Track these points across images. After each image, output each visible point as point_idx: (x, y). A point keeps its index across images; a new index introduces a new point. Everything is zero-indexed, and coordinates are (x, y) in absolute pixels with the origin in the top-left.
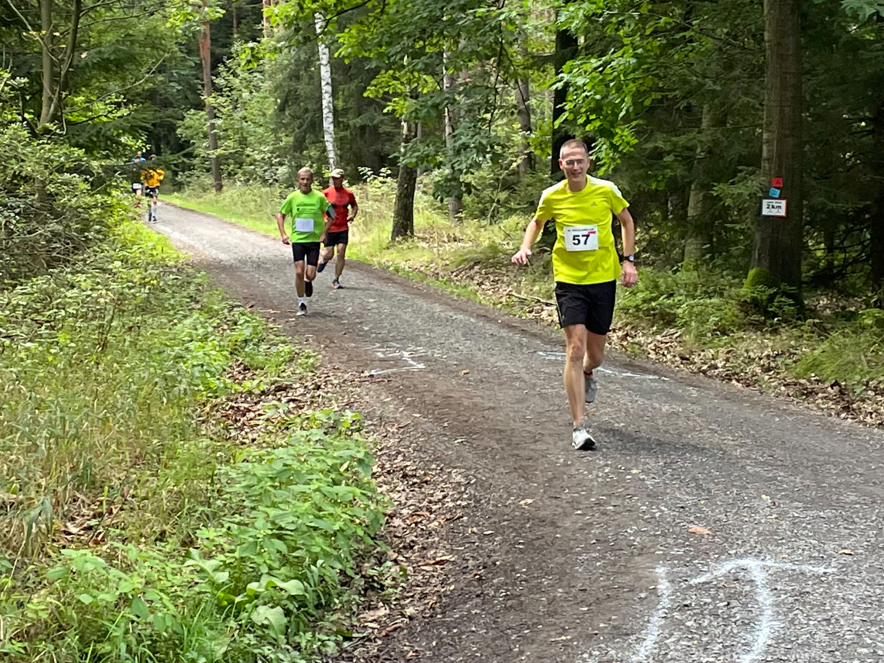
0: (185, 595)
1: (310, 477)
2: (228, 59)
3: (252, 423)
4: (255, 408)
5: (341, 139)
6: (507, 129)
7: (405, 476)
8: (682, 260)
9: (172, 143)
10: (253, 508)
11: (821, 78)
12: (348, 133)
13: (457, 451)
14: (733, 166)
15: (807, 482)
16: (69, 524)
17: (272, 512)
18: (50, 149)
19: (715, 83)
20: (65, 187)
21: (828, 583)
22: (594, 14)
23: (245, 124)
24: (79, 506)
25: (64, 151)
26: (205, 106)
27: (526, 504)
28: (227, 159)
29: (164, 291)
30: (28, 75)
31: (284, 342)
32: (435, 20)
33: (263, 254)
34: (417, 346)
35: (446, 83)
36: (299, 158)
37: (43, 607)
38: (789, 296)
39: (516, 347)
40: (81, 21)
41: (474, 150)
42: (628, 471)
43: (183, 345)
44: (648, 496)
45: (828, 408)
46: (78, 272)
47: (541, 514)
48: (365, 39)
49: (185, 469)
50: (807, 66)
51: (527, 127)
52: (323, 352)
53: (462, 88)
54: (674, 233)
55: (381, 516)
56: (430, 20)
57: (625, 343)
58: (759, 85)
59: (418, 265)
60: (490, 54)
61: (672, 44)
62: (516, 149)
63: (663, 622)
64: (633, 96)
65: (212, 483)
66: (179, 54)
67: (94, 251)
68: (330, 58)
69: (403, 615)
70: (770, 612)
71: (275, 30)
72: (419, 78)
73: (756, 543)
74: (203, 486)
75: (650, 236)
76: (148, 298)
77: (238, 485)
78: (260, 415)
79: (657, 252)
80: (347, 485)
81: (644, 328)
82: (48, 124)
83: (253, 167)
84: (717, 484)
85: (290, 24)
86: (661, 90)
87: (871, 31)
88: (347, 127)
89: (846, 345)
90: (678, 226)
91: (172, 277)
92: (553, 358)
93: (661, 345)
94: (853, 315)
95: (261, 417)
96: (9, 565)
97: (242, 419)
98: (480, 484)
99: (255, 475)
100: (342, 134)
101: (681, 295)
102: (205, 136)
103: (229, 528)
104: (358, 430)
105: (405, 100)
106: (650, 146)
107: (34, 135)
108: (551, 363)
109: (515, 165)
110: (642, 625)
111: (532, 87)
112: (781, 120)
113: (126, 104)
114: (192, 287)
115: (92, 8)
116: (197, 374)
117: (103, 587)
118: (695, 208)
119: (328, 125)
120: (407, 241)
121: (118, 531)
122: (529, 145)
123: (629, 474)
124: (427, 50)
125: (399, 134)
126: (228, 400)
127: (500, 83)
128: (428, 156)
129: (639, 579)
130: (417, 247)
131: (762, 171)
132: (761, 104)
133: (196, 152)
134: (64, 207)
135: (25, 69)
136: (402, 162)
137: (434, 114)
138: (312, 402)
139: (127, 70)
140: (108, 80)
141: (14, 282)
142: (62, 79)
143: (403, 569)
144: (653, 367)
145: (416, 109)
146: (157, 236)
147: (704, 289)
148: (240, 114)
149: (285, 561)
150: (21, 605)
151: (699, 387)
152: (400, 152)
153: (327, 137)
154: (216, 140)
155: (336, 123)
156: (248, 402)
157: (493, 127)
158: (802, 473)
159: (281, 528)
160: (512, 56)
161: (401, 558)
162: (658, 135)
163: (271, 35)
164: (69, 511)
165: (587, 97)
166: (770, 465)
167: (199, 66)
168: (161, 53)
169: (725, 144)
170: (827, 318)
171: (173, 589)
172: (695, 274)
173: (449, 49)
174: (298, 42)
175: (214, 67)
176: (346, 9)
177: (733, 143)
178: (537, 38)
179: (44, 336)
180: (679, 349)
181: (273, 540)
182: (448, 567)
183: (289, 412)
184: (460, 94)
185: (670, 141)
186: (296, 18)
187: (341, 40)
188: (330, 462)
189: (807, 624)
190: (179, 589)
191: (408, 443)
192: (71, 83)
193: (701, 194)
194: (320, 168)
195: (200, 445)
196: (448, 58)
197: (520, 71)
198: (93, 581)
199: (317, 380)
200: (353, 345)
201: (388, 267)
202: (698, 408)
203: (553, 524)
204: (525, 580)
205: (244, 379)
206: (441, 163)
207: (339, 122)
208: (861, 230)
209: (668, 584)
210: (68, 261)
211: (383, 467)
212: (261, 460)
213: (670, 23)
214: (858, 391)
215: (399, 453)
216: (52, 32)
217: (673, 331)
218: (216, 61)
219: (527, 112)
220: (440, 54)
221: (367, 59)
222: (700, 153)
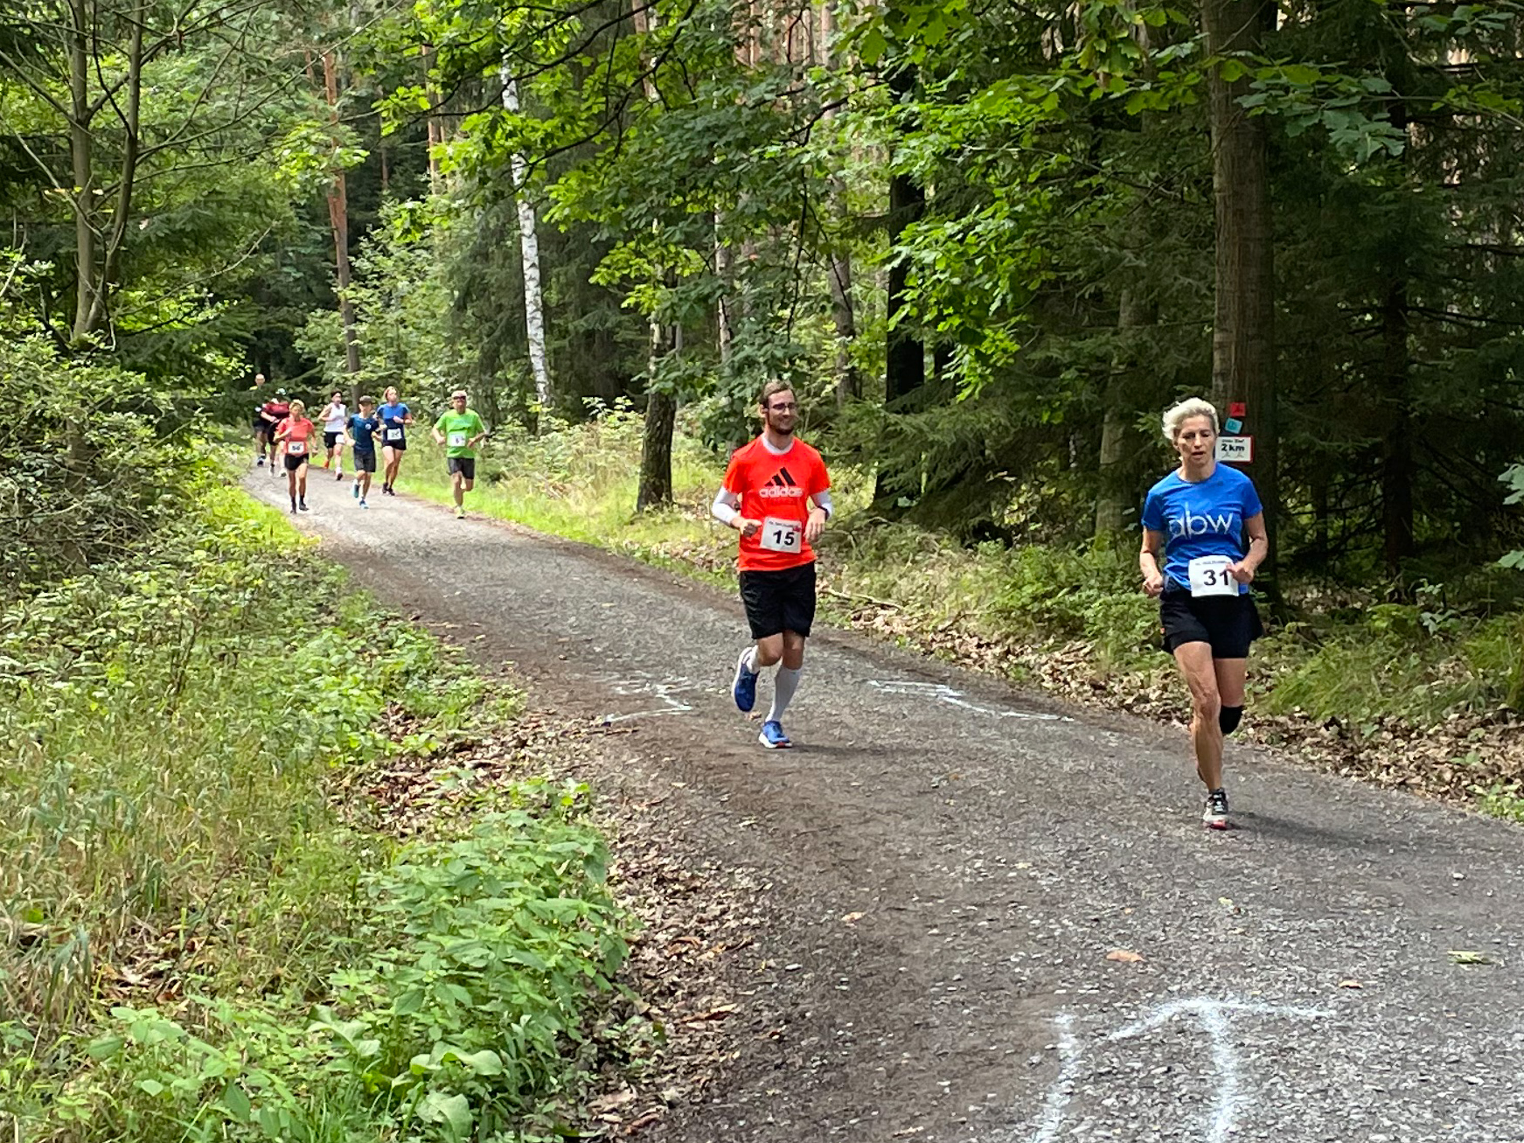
0: (312, 1078)
1: (509, 885)
2: (374, 229)
3: (419, 801)
4: (423, 779)
5: (556, 352)
6: (814, 332)
7: (661, 881)
8: (1092, 534)
9: (288, 362)
10: (420, 937)
11: (1302, 246)
12: (565, 342)
13: (743, 840)
14: (1167, 387)
15: (1289, 876)
16: (124, 969)
17: (449, 942)
18: (90, 375)
19: (1137, 256)
20: (117, 435)
21: (1324, 1034)
22: (948, 152)
23: (402, 331)
24: (142, 941)
25: (113, 376)
26: (339, 302)
27: (852, 920)
28: (375, 387)
29: (276, 596)
30: (54, 257)
31: (468, 674)
32: (701, 163)
33: (434, 534)
34: (678, 675)
35: (719, 262)
36: (490, 383)
37: (84, 1102)
39: (834, 674)
40: (138, 170)
41: (764, 368)
42: (1010, 864)
43: (307, 681)
44: (1043, 902)
45: (1320, 760)
46: (137, 569)
47: (876, 934)
48: (591, 193)
49: (312, 877)
50: (1280, 228)
51: (848, 330)
52: (531, 688)
53: (744, 270)
54: (1079, 491)
55: (624, 945)
56: (693, 164)
57: (1005, 665)
58: (1206, 258)
59: (680, 548)
60: (788, 216)
61: (1071, 197)
62: (829, 364)
63: (1068, 1100)
64: (1010, 278)
65: (354, 900)
66: (296, 221)
67: (162, 535)
68: (536, 225)
69: (659, 1101)
70: (1233, 1081)
71: (449, 182)
72: (678, 254)
73: (1211, 973)
74: (340, 905)
75: (1043, 497)
76: (249, 607)
77: (394, 902)
78: (430, 789)
79: (1053, 521)
80: (568, 896)
81: (1034, 641)
82: (86, 335)
83: (416, 399)
84: (1149, 882)
85: (472, 172)
86: (1055, 268)
87: (1378, 173)
88: (564, 334)
89: (1347, 662)
90: (1085, 481)
91: (287, 574)
92: (894, 691)
93: (1062, 667)
94: (1358, 615)
95: (432, 793)
96: (28, 1036)
97: (402, 797)
98: (780, 890)
99: (421, 884)
100: (556, 344)
101: (1091, 588)
102: (341, 351)
103: (381, 970)
104: (587, 810)
105: (655, 288)
106: (1038, 355)
107: (64, 353)
108: (889, 697)
109: (829, 388)
110: (1035, 1107)
111: (856, 265)
112: (1242, 313)
113: (213, 302)
114: (321, 589)
115: (155, 151)
116: (331, 728)
117: (179, 1067)
118: (1110, 451)
119: (535, 330)
120: (662, 511)
121: (203, 978)
122: (851, 357)
123: (1011, 870)
124: (689, 210)
125: (647, 343)
126: (379, 766)
127: (804, 260)
128: (692, 376)
129: (1030, 1034)
130: (678, 520)
131: (1213, 392)
132: (1211, 289)
133: (325, 377)
134: (114, 466)
135: (49, 249)
136: (653, 387)
137: (700, 311)
138: (513, 767)
139: (212, 247)
140: (180, 264)
141: (35, 587)
142: (108, 264)
143: (659, 1029)
144: (1049, 701)
145: (673, 304)
146: (266, 510)
147: (1126, 578)
148: (395, 315)
149: (470, 1020)
150: (47, 1099)
151: (1122, 731)
152: (648, 371)
153: (534, 350)
154: (357, 356)
155: (548, 327)
156: (411, 770)
157: (794, 331)
158: (1281, 862)
159: (465, 967)
160: (823, 218)
161: (655, 1010)
162: (1052, 339)
163: (442, 191)
164: (125, 947)
165: (939, 281)
166: (1233, 851)
167: (329, 241)
168: (267, 219)
169: (1156, 350)
170: (1318, 621)
171: (291, 1069)
172: (1112, 554)
173: (723, 207)
174: (485, 199)
175: (353, 242)
176: (560, 146)
177: (1168, 349)
178: (861, 191)
179: (84, 671)
180: (1089, 672)
181: (449, 986)
182: (731, 1022)
183: (477, 783)
184: (741, 279)
185: (1070, 348)
186: (482, 162)
187: (553, 196)
188: (541, 861)
189: (1292, 1099)
190: (301, 1068)
191: (665, 829)
192: (123, 270)
193: (1121, 430)
194: (522, 398)
195: (336, 839)
196: (722, 223)
197: (836, 242)
198: (164, 1060)
199: (520, 732)
200: (578, 675)
201: (633, 552)
202: (1119, 764)
203: (895, 950)
204: (853, 1041)
205: (404, 733)
206: (714, 386)
207: (552, 326)
208: (1368, 482)
209: (1075, 1041)
210: (122, 552)
211: (626, 867)
212: (430, 861)
213: (1067, 164)
214: (1367, 733)
215: (652, 844)
216: (91, 188)
217: (1079, 644)
218: (356, 232)
219: (847, 306)
220: (709, 216)
221: (595, 226)
222: (1117, 365)
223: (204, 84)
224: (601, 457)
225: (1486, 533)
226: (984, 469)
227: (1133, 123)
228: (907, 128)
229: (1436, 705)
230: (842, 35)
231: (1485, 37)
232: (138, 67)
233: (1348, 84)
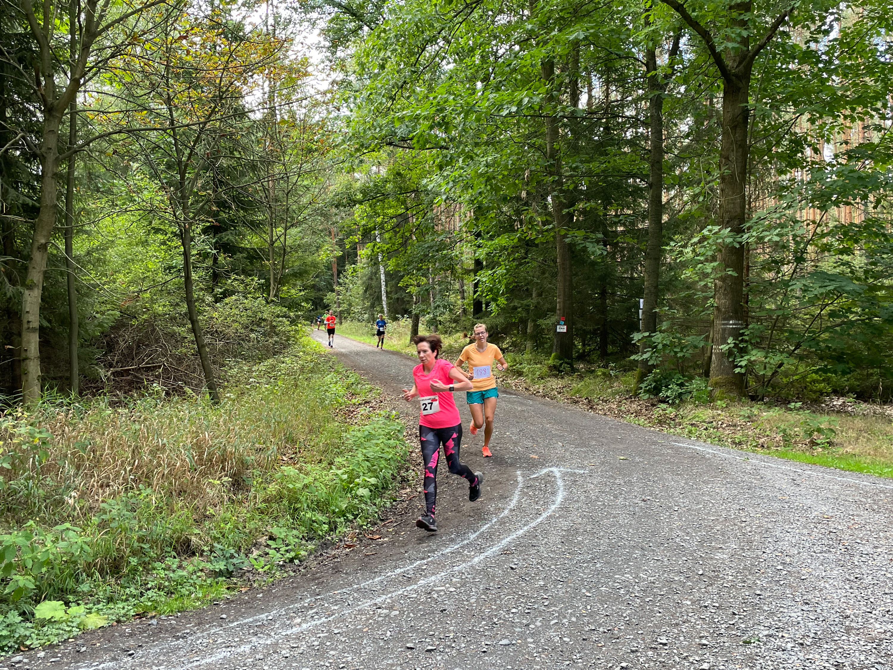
1: (379, 437)
2: (344, 272)
3: (356, 416)
4: (357, 410)
5: (389, 303)
6: (455, 298)
8: (525, 350)
9: (322, 305)
11: (580, 277)
12: (392, 301)
14: (545, 312)
15: (576, 437)
16: (283, 457)
17: (365, 451)
18: (274, 308)
19: (538, 279)
20: (280, 323)
21: (585, 477)
22: (489, 253)
23: (351, 298)
24: (287, 450)
25: (279, 309)
26: (335, 290)
28: (344, 312)
29: (320, 364)
30: (265, 279)
31: (368, 384)
32: (426, 256)
33: (359, 349)
35: (431, 281)
36: (373, 311)
37: (274, 489)
38: (568, 364)
40: (286, 257)
41: (442, 307)
42: (505, 433)
43: (327, 385)
44: (513, 443)
45: (584, 408)
46: (285, 357)
47: (470, 450)
48: (399, 263)
49: (330, 434)
50: (574, 272)
51: (463, 298)
52: (384, 388)
53: (437, 283)
54: (522, 339)
56: (424, 256)
57: (503, 383)
58: (555, 280)
60: (448, 269)
61: (521, 264)
62: (458, 307)
63: (520, 493)
64: (505, 285)
65: (340, 440)
66: (324, 270)
67: (292, 348)
68: (385, 271)
69: (417, 491)
70: (562, 489)
71: (363, 260)
72: (420, 279)
73: (557, 461)
74: (336, 441)
75: (512, 341)
76: (313, 367)
77: (350, 441)
79: (515, 347)
80: (394, 440)
81: (510, 377)
82: (273, 298)
83: (354, 315)
84: (540, 438)
85: (368, 258)
86: (516, 282)
87: (599, 259)
88: (391, 299)
89: (591, 383)
90: (523, 337)
91: (323, 359)
93: (517, 384)
94: (593, 372)
95: (359, 414)
97: (351, 415)
99: (357, 436)
100: (390, 301)
101: (525, 364)
102: (335, 303)
103: (347, 458)
104: (398, 418)
105: (415, 287)
106: (512, 305)
107: (268, 303)
109: (458, 313)
110: (512, 494)
111: (465, 282)
112: (565, 293)
113: (304, 290)
114: (331, 363)
115: (290, 252)
116: (333, 397)
117: (297, 481)
118: (530, 329)
119: (384, 298)
121: (303, 459)
122: (464, 305)
123: (506, 435)
124: (423, 268)
125: (412, 301)
126: (346, 407)
127: (452, 280)
128: (424, 310)
129: (510, 476)
131: (557, 314)
132: (556, 288)
134: (280, 331)
135: (264, 277)
136: (414, 312)
137: (426, 293)
138: (379, 407)
139: (303, 276)
140: (296, 281)
141: (260, 361)
142: (278, 280)
143: (416, 473)
144: (514, 392)
145: (419, 291)
147: (534, 361)
148: (349, 294)
149: (369, 470)
151: (533, 400)
152: (413, 308)
153: (384, 303)
154: (339, 304)
155: (387, 297)
156: (354, 408)
157: (449, 298)
158: (574, 434)
159: (368, 457)
160: (457, 270)
162: (515, 301)
163: (361, 262)
164: (283, 451)
165: (487, 285)
166: (561, 430)
167: (332, 275)
168: (317, 269)
169: (542, 304)
170: (583, 373)
172: (531, 355)
173: (432, 267)
174: (372, 264)
175: (338, 275)
176: (391, 251)
177: (545, 303)
178: (467, 262)
179: (272, 382)
180: (524, 385)
181: (365, 462)
183: (370, 411)
184: (436, 285)
185: (520, 303)
186: (371, 255)
187: (389, 264)
188: (387, 431)
189: (577, 493)
190: (327, 482)
192: (282, 282)
193: (533, 323)
195: (335, 425)
196: (432, 271)
197: (460, 276)
198: (293, 479)
199: (381, 399)
200: (395, 385)
201: (407, 354)
202: (532, 408)
205: (352, 398)
206: (429, 312)
208: (596, 337)
209: (522, 478)
210: (282, 353)
212: (359, 431)
213: (520, 256)
214: (596, 401)
215: (413, 427)
216: (274, 262)
217: (522, 378)
218: (339, 273)
219: (463, 292)
220: (428, 269)
221: (399, 271)
222: (532, 308)
223: (302, 235)
224: (401, 330)
225: (626, 351)
226: (498, 333)
227: (537, 245)
228: (479, 247)
229: (614, 394)
230: (462, 224)
231: (628, 224)
232: (286, 231)
233: (592, 236)
